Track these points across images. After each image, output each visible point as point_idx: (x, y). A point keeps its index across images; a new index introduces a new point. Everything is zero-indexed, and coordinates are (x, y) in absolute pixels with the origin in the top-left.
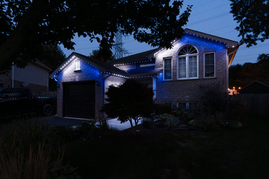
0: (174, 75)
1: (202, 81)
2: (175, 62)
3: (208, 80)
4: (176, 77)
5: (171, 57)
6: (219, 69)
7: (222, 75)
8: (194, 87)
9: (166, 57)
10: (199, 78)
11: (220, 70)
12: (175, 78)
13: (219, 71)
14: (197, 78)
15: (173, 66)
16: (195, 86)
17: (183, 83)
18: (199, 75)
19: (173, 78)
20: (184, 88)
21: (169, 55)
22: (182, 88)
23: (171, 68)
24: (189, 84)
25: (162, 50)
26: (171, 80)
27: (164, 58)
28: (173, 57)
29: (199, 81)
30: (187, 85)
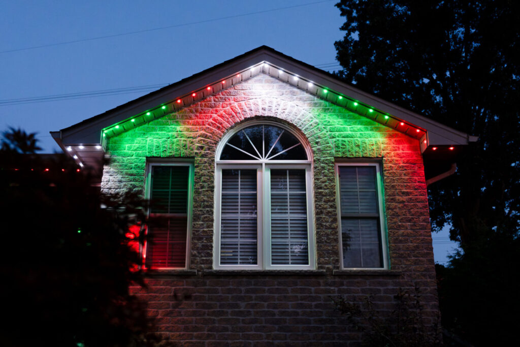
0: (200, 245)
1: (334, 284)
2: (206, 184)
3: (359, 280)
4: (211, 255)
5: (190, 158)
6: (402, 235)
7: (415, 264)
8: (299, 311)
9: (162, 155)
10: (319, 268)
11: (406, 241)
12: (203, 262)
13: (401, 241)
14: (311, 266)
15: (195, 200)
16: (301, 306)
17: (243, 288)
18: (320, 255)
19: (192, 262)
20: (249, 313)
21: (177, 150)
22: (241, 313)
23: (185, 210)
24: (276, 295)
25: (144, 123)
26: (185, 269)
27: (149, 160)
28: (198, 159)
29: (321, 281)
30: (263, 299)
